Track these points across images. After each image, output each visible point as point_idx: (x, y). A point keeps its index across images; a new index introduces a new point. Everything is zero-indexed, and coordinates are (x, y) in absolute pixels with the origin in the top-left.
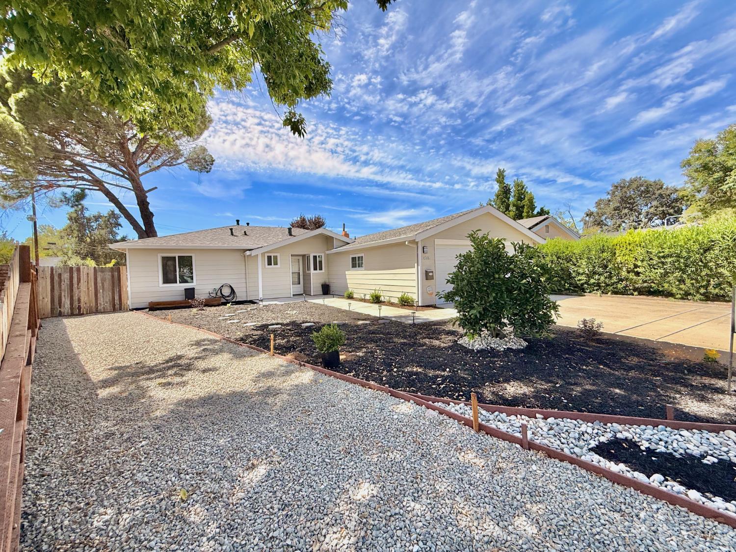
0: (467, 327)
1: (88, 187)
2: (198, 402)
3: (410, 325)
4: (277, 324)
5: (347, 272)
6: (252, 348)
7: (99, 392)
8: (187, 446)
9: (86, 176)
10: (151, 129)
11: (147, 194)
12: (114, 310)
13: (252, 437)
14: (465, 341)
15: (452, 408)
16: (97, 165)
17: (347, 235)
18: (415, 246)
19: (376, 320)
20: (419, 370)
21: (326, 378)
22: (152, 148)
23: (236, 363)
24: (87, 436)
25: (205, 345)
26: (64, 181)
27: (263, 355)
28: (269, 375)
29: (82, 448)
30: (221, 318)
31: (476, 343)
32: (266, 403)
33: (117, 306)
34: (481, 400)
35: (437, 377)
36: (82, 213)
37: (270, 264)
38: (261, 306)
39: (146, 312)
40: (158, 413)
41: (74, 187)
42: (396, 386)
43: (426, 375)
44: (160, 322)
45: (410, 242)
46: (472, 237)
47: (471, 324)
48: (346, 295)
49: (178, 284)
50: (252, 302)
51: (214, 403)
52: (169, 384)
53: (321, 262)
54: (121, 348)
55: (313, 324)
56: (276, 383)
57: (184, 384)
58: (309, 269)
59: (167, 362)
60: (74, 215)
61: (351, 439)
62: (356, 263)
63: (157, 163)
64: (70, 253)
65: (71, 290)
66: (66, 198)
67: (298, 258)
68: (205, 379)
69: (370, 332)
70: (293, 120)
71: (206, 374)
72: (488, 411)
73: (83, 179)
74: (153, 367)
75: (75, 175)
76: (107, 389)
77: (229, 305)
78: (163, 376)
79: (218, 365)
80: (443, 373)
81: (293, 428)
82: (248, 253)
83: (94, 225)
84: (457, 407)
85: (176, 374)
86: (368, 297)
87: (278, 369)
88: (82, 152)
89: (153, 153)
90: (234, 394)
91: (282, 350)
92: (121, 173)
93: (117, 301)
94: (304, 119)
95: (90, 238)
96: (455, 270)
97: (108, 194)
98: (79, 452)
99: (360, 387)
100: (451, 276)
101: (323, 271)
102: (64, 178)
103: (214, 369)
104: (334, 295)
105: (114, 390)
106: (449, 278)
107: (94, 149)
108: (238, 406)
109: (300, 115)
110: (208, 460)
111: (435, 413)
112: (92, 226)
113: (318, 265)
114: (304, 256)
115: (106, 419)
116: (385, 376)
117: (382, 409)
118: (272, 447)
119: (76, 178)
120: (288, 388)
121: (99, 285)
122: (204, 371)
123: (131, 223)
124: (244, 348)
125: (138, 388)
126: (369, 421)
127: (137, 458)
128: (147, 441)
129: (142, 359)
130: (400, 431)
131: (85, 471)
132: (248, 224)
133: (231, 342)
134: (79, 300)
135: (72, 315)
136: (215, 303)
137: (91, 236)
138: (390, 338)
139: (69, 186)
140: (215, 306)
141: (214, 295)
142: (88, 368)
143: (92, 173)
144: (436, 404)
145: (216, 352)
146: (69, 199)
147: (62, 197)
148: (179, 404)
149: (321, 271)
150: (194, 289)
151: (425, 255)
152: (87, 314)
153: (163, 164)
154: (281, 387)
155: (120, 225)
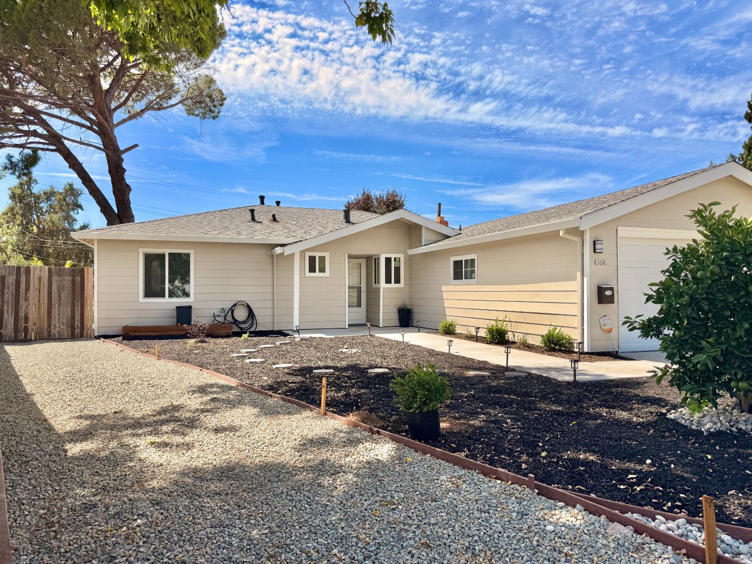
0: (688, 386)
1: (41, 146)
2: (212, 473)
3: (568, 383)
4: (327, 368)
5: (444, 288)
6: (289, 401)
7: (68, 446)
8: (204, 533)
9: (40, 130)
10: (144, 49)
11: (123, 156)
12: (73, 337)
13: (302, 531)
14: (683, 415)
15: (661, 524)
16: (55, 111)
17: (444, 223)
18: (577, 239)
19: (499, 371)
20: (591, 458)
21: (418, 456)
22: (134, 83)
23: (265, 421)
24: (59, 505)
25: (215, 392)
26: (10, 137)
27: (308, 413)
28: (323, 442)
29: (55, 519)
30: (235, 355)
31: (706, 419)
32: (319, 485)
33: (77, 331)
34: (722, 517)
35: (628, 472)
36: (29, 188)
37: (312, 269)
38: (298, 339)
39: (118, 342)
40: (154, 484)
41: (22, 146)
42: (547, 478)
43: (605, 467)
44: (140, 356)
45: (569, 231)
46: (701, 216)
47: (697, 382)
48: (441, 328)
49: (167, 299)
50: (281, 333)
51: (237, 477)
52: (166, 445)
53: (397, 269)
54: (90, 389)
55: (387, 370)
56: (334, 456)
57: (189, 446)
58: (377, 281)
59: (159, 413)
60: (18, 191)
61: (470, 555)
62: (462, 271)
63: (139, 106)
64: (9, 251)
65: (17, 303)
66: (11, 163)
67: (359, 261)
68: (219, 441)
69: (490, 389)
70: (373, 15)
71: (219, 435)
72: (735, 537)
73: (35, 134)
74: (139, 419)
75: (25, 128)
76: (78, 445)
77: (245, 336)
78: (156, 433)
79: (237, 422)
80: (639, 467)
81: (367, 526)
82: (278, 250)
83: (44, 206)
84: (671, 524)
85: (174, 432)
86: (482, 333)
87: (335, 435)
88: (36, 94)
89: (135, 89)
90: (266, 468)
91: (340, 407)
92: (88, 124)
93: (77, 323)
94: (390, 13)
95: (38, 227)
96: (663, 278)
97: (69, 157)
98: (50, 525)
99: (481, 476)
100: (655, 288)
101: (402, 285)
102: (10, 134)
103: (233, 429)
104: (419, 329)
105: (88, 446)
106: (651, 293)
107: (53, 86)
108: (275, 485)
109: (386, 5)
110: (236, 556)
111: (628, 531)
112: (41, 209)
113: (393, 275)
114: (368, 258)
115: (82, 485)
116: (525, 462)
117: (522, 515)
118: (335, 551)
119: (27, 134)
120: (354, 465)
121: (55, 295)
122: (217, 430)
123: (99, 203)
124: (275, 400)
125: (122, 446)
126: (500, 529)
127: (133, 541)
128: (144, 520)
129: (122, 407)
130: (560, 552)
131: (62, 550)
132: (278, 203)
133: (255, 391)
134: (26, 318)
135: (16, 341)
136: (223, 332)
137: (40, 223)
138: (530, 402)
139: (16, 146)
140: (223, 337)
141: (221, 319)
142: (47, 413)
143: (48, 125)
144: (629, 515)
145: (232, 404)
146: (16, 166)
147: (6, 161)
148: (184, 474)
149: (397, 285)
150: (190, 308)
151: (597, 256)
152: (36, 340)
153: (149, 107)
154: (343, 462)
155: (80, 207)
